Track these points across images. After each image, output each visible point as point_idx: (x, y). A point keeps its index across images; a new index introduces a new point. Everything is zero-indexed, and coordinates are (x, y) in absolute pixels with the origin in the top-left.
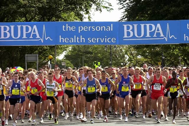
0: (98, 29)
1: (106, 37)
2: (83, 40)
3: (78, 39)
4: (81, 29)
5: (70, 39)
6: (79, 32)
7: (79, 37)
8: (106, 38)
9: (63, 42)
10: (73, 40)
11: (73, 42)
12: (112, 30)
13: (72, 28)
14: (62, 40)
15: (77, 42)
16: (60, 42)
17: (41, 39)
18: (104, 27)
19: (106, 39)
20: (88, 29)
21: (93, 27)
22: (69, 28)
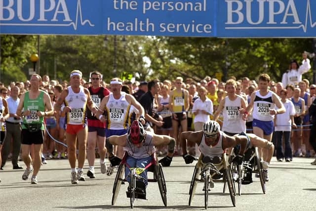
0: (179, 6)
1: (193, 21)
2: (151, 27)
3: (141, 24)
4: (147, 5)
5: (126, 25)
6: (144, 12)
7: (145, 22)
8: (194, 23)
9: (114, 29)
10: (132, 26)
11: (132, 30)
12: (205, 10)
13: (131, 5)
14: (111, 26)
15: (140, 30)
16: (109, 29)
17: (72, 23)
18: (191, 4)
19: (193, 25)
20: (160, 7)
21: (170, 4)
22: (124, 4)
